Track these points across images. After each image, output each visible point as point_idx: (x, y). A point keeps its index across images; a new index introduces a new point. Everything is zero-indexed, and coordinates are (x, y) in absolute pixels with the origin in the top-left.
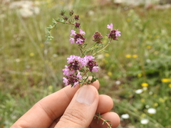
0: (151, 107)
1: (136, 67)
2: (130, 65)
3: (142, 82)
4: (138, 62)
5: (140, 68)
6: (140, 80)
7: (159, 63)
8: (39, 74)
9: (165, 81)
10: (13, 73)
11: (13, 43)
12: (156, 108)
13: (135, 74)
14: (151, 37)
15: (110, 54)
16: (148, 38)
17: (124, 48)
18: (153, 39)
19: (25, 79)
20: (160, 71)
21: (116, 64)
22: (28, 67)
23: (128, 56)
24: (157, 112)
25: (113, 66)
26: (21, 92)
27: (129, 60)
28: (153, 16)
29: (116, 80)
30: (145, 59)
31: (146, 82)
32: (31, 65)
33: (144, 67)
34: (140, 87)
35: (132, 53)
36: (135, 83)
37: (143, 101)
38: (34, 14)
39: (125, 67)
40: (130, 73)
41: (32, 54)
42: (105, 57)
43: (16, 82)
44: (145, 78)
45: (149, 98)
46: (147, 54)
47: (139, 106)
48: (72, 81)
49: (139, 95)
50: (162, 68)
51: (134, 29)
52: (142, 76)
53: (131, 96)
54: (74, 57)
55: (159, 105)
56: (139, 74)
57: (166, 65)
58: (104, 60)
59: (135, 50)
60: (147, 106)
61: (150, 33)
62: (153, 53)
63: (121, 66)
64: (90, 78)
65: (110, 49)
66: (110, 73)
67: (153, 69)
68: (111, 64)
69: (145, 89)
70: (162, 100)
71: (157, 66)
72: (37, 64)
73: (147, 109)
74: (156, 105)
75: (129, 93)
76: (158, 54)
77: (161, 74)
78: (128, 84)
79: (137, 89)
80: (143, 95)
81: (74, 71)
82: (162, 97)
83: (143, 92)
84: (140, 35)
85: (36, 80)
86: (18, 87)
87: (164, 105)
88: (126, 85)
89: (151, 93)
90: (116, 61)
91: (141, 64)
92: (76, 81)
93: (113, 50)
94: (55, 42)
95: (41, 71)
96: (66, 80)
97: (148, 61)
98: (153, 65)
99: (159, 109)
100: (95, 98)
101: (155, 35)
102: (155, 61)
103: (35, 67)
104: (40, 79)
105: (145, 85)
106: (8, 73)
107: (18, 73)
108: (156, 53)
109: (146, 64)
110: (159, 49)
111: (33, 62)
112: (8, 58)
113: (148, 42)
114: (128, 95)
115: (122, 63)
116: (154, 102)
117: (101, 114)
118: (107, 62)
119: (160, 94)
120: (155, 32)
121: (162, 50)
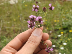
0: (65, 42)
1: (58, 25)
2: (56, 25)
3: (61, 32)
4: (59, 23)
5: (60, 26)
6: (60, 31)
7: (68, 24)
8: (18, 28)
9: (70, 31)
10: (7, 28)
11: (6, 15)
12: (67, 43)
13: (58, 28)
14: (65, 13)
15: (48, 20)
16: (63, 13)
17: (53, 17)
18: (65, 14)
19: (12, 30)
20: (69, 27)
21: (50, 24)
22: (13, 25)
23: (55, 21)
24: (67, 44)
25: (49, 25)
26: (10, 36)
27: (56, 23)
28: (66, 4)
29: (50, 31)
30: (62, 22)
31: (63, 32)
32: (14, 25)
33: (62, 25)
34: (60, 34)
35: (57, 20)
36: (58, 32)
37: (61, 40)
38: (16, 3)
39: (54, 26)
40: (56, 28)
41: (15, 20)
42: (45, 21)
43: (8, 31)
44: (62, 30)
45: (64, 38)
46: (63, 20)
47: (59, 42)
48: (31, 26)
49: (59, 37)
50: (69, 26)
51: (58, 10)
52: (61, 29)
53: (56, 37)
54: (33, 16)
55: (68, 41)
56: (60, 28)
57: (71, 25)
58: (45, 22)
59: (58, 18)
60: (63, 42)
61: (65, 11)
62: (65, 20)
63: (52, 25)
64: (39, 25)
65: (48, 18)
66: (47, 28)
67: (65, 26)
68: (48, 24)
69: (62, 35)
70: (69, 39)
71: (67, 25)
72: (17, 24)
73: (63, 43)
74: (67, 41)
75: (55, 36)
76: (68, 20)
77: (69, 29)
78: (55, 32)
79: (59, 35)
80: (61, 37)
81: (32, 22)
82: (69, 38)
83: (61, 36)
84: (60, 12)
85: (16, 31)
86: (9, 34)
87: (70, 41)
88: (54, 33)
89: (65, 36)
90: (50, 23)
91: (61, 24)
92: (33, 26)
93: (49, 18)
94: (24, 15)
95: (19, 27)
96: (29, 26)
97: (64, 23)
98: (66, 25)
99: (68, 43)
100: (41, 34)
101: (67, 12)
102: (67, 23)
103: (16, 25)
104: (18, 30)
105: (62, 33)
106: (5, 28)
107: (9, 28)
108: (67, 20)
109: (63, 24)
110: (68, 18)
111: (15, 23)
112: (5, 21)
113: (64, 15)
114: (55, 37)
115: (52, 24)
116: (66, 40)
117: (44, 41)
118: (46, 23)
119: (68, 37)
120: (66, 10)
121: (69, 18)
